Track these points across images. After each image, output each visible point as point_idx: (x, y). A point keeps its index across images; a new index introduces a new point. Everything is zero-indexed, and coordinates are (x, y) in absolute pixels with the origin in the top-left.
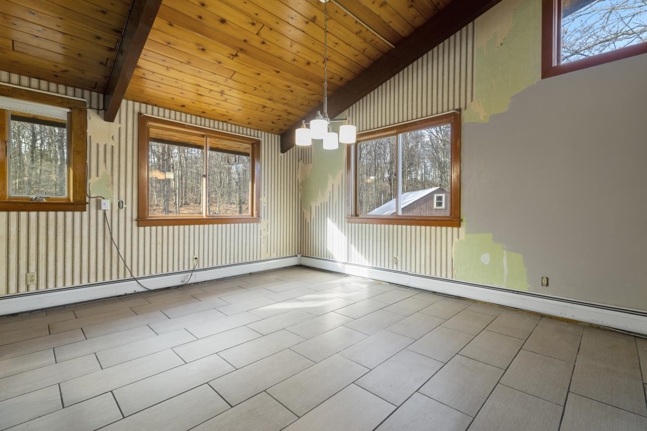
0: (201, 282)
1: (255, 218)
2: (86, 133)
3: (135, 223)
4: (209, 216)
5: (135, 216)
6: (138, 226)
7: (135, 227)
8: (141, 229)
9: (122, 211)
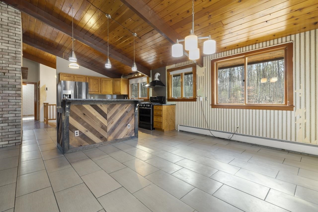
0: (241, 142)
1: (287, 107)
2: (196, 73)
3: (211, 106)
4: (247, 104)
5: (211, 104)
6: (212, 107)
7: (211, 108)
8: (213, 109)
9: (206, 101)
